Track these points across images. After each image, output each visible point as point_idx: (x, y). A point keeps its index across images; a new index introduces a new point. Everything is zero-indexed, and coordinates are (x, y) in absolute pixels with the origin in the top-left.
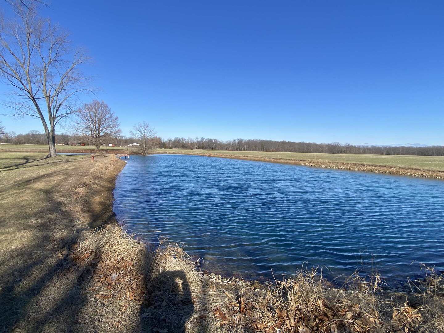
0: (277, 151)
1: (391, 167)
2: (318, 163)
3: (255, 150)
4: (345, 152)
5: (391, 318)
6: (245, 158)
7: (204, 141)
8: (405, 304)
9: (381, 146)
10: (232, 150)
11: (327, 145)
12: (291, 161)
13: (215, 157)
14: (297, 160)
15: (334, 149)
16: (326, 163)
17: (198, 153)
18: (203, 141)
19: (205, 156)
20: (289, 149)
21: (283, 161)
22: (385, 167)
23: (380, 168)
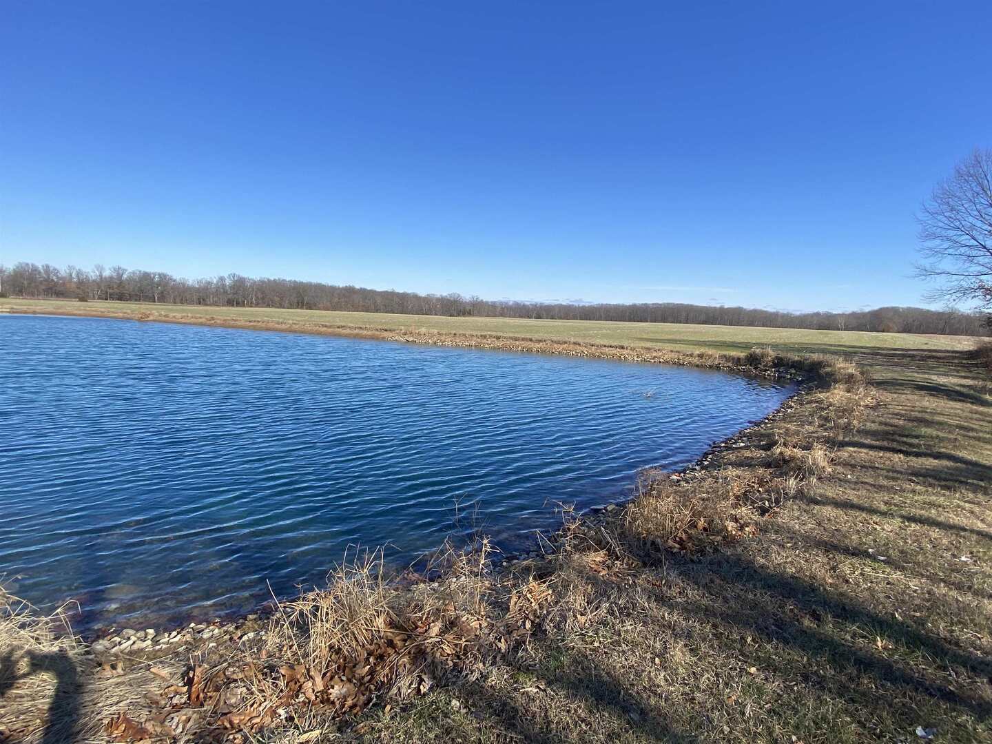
0: (335, 310)
1: (539, 341)
2: (419, 334)
3: (281, 306)
4: (470, 314)
5: (508, 609)
6: (251, 324)
7: (125, 276)
8: (531, 579)
9: (528, 303)
10: (215, 304)
11: (438, 300)
12: (365, 332)
13: (160, 321)
14: (377, 330)
15: (452, 307)
16: (433, 335)
17: (103, 310)
18: (120, 277)
19: (128, 319)
20: (363, 306)
21: (348, 331)
22: (531, 340)
23: (523, 342)
